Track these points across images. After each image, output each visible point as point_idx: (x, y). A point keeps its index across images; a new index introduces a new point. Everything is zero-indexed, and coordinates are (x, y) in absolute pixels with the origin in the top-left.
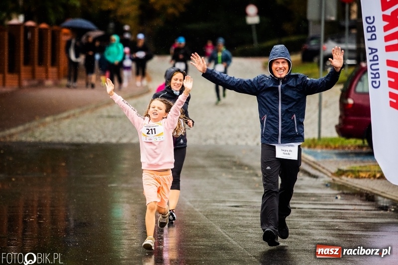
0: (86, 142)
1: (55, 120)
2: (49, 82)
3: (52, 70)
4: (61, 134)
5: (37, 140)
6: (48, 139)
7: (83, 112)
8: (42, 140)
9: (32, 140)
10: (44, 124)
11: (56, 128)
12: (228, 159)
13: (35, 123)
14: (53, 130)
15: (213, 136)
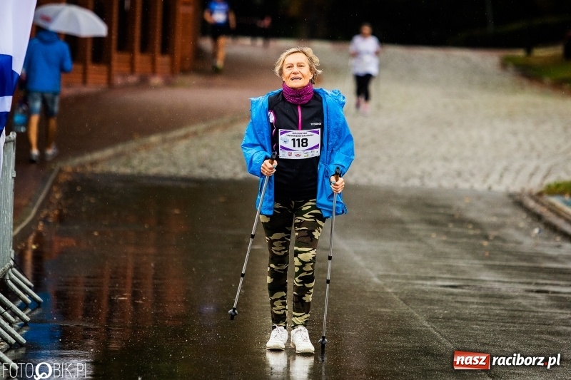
0: (213, 176)
1: (164, 141)
2: (156, 80)
3: (163, 61)
4: (175, 164)
5: (135, 172)
6: (153, 171)
7: (209, 130)
8: (144, 172)
9: (128, 171)
10: (147, 147)
11: (165, 154)
12: (442, 211)
13: (132, 145)
14: (160, 157)
15: (418, 173)
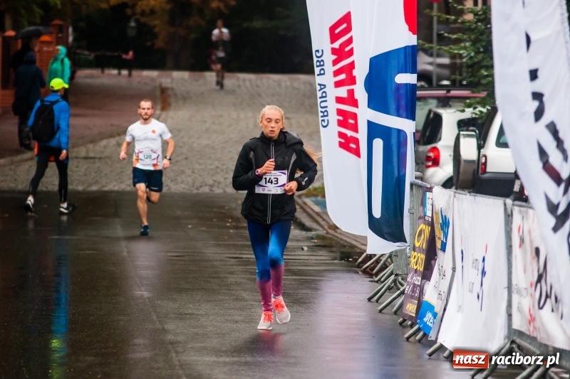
1: (12, 162)
4: (15, 180)
11: (11, 173)
12: (216, 210)
14: (6, 175)
15: (211, 182)
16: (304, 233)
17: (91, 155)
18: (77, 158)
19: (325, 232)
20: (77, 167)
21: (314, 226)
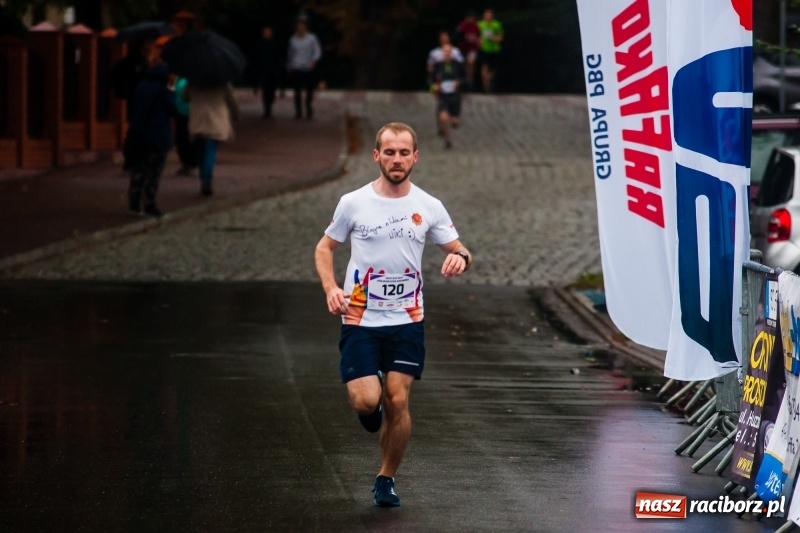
1: (113, 237)
4: (119, 265)
5: (67, 276)
8: (77, 277)
10: (89, 246)
11: (112, 254)
13: (69, 244)
14: (104, 258)
16: (574, 347)
17: (239, 224)
18: (215, 229)
19: (608, 345)
20: (215, 243)
21: (591, 335)
